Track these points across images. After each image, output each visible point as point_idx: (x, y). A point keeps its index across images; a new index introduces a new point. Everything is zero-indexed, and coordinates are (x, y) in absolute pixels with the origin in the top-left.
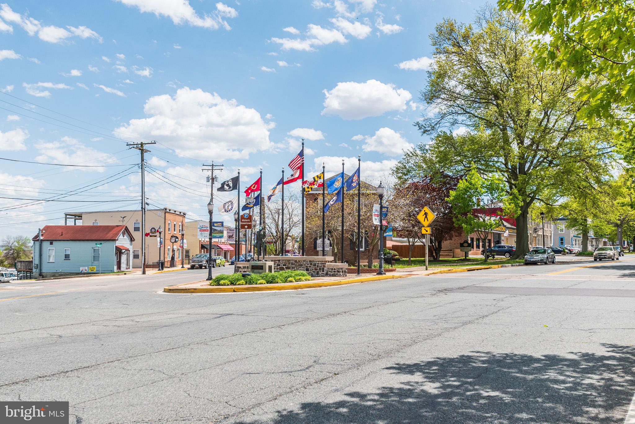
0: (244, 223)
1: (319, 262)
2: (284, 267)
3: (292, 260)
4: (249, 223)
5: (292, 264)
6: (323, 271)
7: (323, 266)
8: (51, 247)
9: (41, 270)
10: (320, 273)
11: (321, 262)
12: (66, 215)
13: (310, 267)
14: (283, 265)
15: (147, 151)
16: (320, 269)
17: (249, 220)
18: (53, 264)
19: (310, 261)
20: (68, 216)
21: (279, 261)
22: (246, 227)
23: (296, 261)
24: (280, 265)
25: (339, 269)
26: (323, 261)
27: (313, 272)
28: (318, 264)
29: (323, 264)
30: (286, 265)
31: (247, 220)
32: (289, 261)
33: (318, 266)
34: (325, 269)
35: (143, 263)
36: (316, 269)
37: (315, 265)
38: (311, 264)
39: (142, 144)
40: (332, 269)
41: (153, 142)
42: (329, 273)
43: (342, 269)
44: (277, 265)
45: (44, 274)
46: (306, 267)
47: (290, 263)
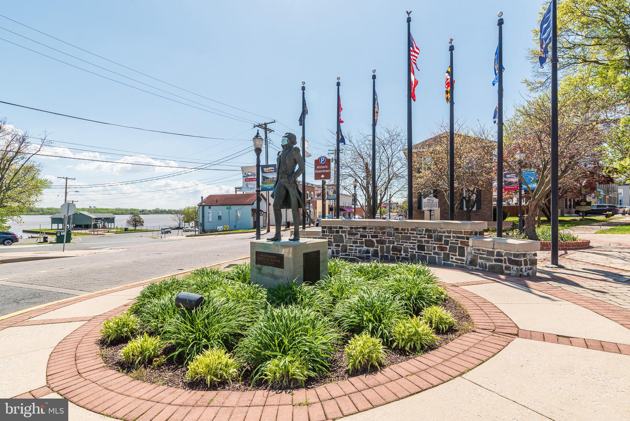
0: (320, 171)
1: (449, 232)
2: (374, 240)
3: (390, 227)
4: (327, 171)
5: (390, 235)
6: (462, 254)
7: (462, 243)
8: (210, 211)
9: (203, 227)
10: (454, 258)
11: (454, 232)
12: (236, 189)
13: (428, 242)
14: (372, 237)
15: (271, 131)
16: (453, 249)
17: (326, 167)
18: (211, 223)
19: (427, 230)
20: (237, 190)
21: (364, 228)
22: (323, 176)
23: (397, 229)
24: (365, 236)
25: (516, 255)
26: (461, 232)
27: (435, 253)
28: (446, 237)
29: (463, 238)
30: (377, 237)
31: (323, 167)
32: (383, 228)
33: (447, 243)
34: (468, 250)
35: (267, 222)
36: (442, 249)
37: (439, 239)
38: (430, 237)
39: (266, 124)
40: (491, 253)
41: (273, 121)
42: (480, 261)
43: (524, 255)
44: (361, 236)
45: (205, 230)
46: (419, 241)
47: (384, 233)
